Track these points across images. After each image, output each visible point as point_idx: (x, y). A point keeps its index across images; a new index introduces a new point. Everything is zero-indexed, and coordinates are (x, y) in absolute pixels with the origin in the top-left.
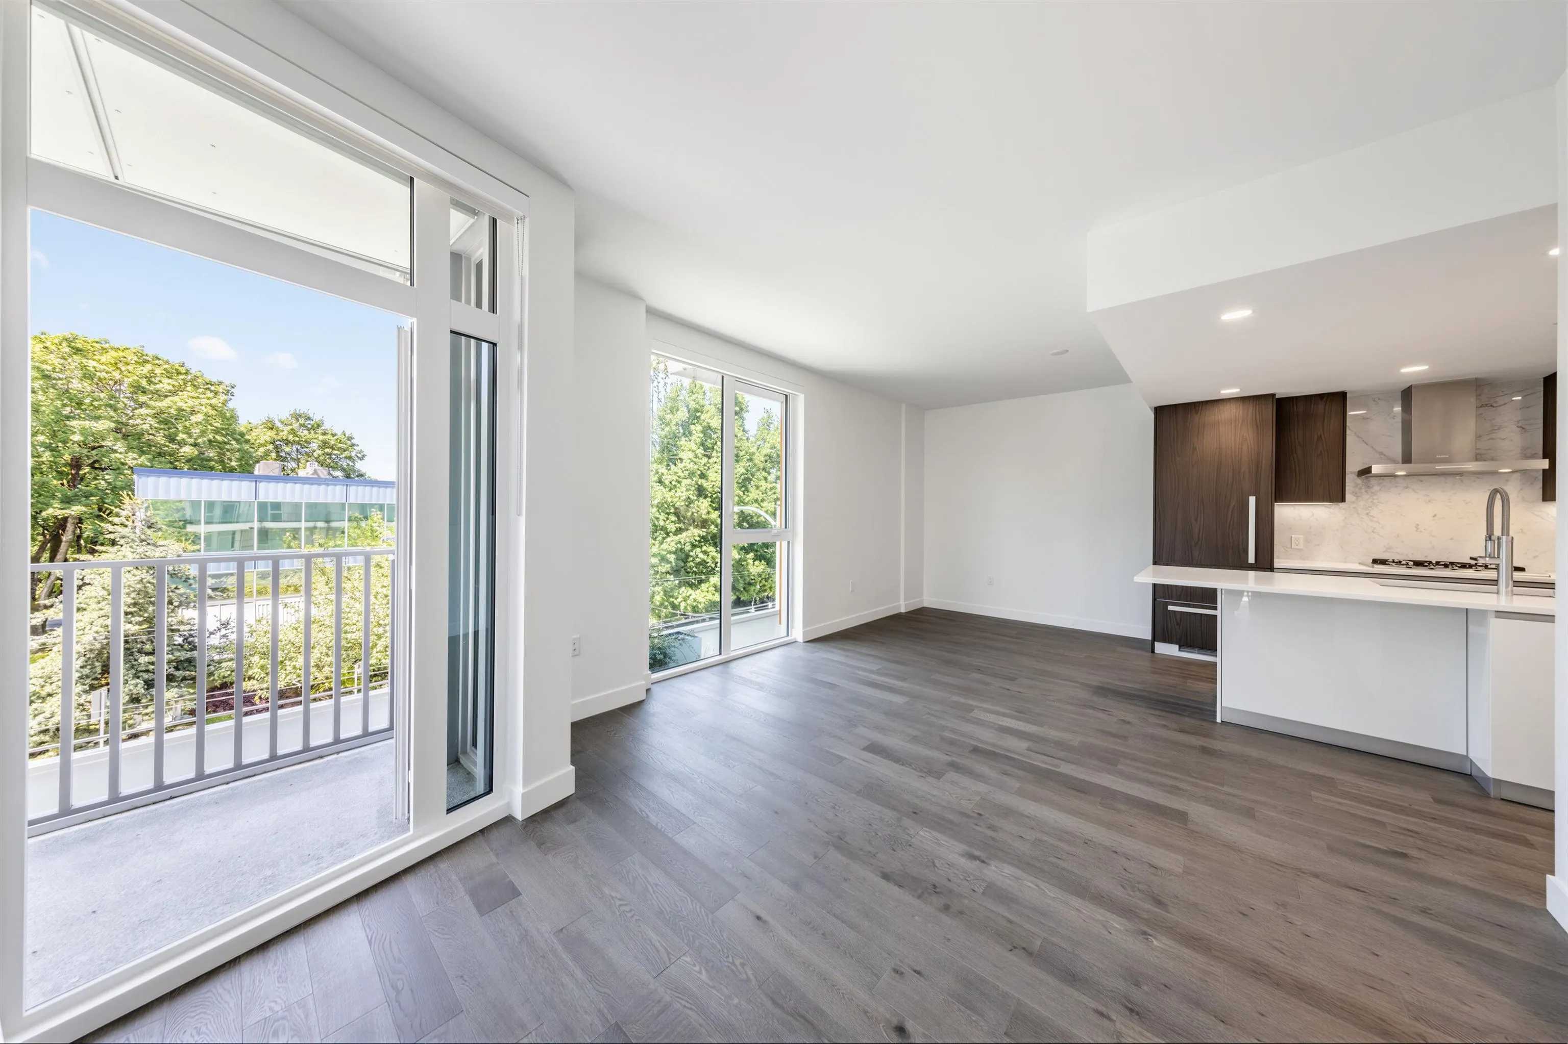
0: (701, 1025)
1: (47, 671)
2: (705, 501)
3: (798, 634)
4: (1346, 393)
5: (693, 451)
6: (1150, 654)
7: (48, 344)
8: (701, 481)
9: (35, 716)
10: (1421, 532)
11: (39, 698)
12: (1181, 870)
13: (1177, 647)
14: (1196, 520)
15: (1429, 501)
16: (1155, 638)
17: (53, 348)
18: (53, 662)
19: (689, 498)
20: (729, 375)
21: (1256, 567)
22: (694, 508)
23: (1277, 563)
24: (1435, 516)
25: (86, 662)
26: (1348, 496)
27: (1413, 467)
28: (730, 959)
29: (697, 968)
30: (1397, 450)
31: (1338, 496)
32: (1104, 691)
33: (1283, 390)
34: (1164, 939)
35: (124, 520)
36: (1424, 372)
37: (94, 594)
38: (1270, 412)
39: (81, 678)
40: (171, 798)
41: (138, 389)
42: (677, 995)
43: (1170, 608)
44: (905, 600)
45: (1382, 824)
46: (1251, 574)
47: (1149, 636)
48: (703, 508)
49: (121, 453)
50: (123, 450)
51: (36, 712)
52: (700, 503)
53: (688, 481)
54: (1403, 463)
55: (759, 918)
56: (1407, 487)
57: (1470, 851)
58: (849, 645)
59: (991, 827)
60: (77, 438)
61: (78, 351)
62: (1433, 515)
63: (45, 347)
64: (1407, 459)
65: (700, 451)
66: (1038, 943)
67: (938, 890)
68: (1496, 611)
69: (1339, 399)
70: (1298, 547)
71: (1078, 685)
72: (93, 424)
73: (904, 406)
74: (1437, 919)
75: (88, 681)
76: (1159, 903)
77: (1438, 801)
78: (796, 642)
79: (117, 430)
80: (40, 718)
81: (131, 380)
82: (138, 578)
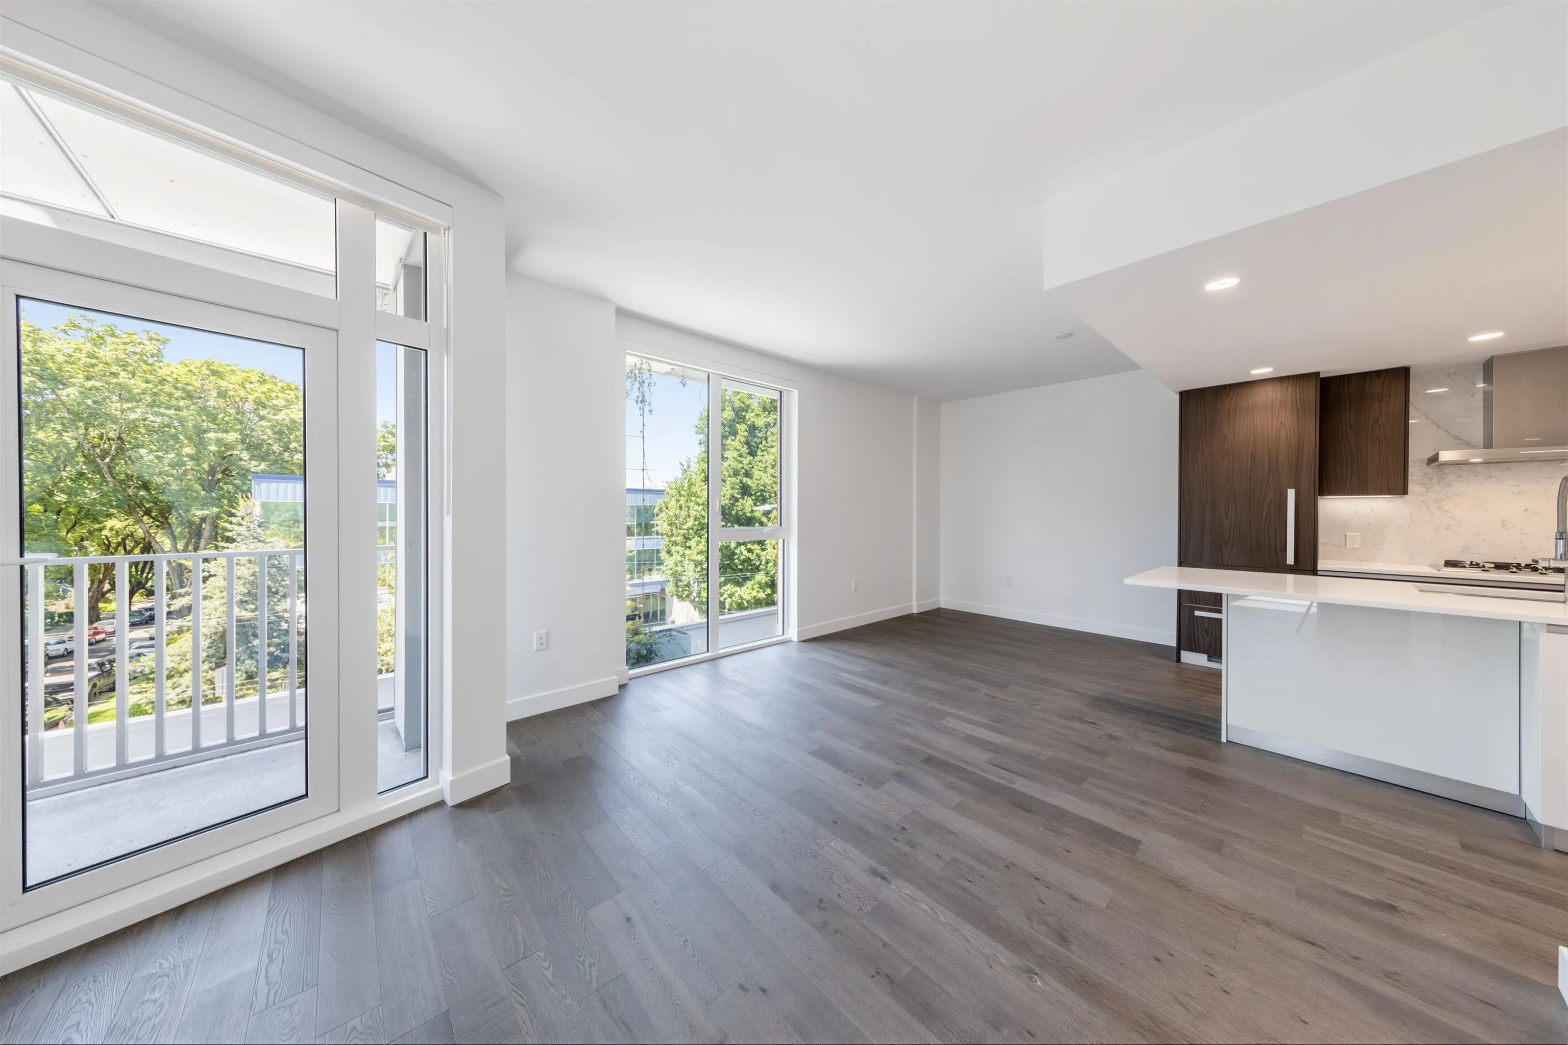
0: (524, 1023)
1: (184, 649)
2: (750, 499)
3: (793, 633)
4: (1409, 368)
5: (738, 450)
6: (1174, 664)
7: (192, 368)
8: (745, 480)
9: (174, 689)
10: (1508, 529)
11: (178, 672)
12: (1104, 905)
13: (1205, 656)
14: (1227, 517)
15: (1519, 492)
16: (1179, 648)
17: (195, 370)
18: (185, 643)
19: (734, 497)
20: (714, 373)
21: (1295, 570)
22: (738, 506)
23: (1322, 565)
24: (1526, 510)
25: (212, 643)
26: (1411, 487)
27: (1495, 453)
28: (581, 959)
29: (546, 965)
30: (1478, 434)
31: (1400, 488)
32: (1103, 703)
33: (1330, 367)
34: (1051, 981)
35: (239, 519)
36: (1500, 339)
37: (217, 584)
38: (1312, 393)
39: (208, 656)
40: (174, 767)
41: (260, 404)
42: (515, 989)
43: (1197, 613)
44: (918, 600)
45: (1380, 870)
46: (1290, 577)
47: (1173, 643)
48: (748, 506)
49: (245, 461)
50: (246, 458)
51: (175, 685)
52: (744, 502)
53: (733, 479)
54: (1484, 448)
55: (628, 919)
56: (1490, 477)
57: (1485, 910)
58: (843, 646)
59: (912, 844)
60: (213, 448)
61: (214, 373)
62: (1525, 508)
63: (190, 371)
64: (1488, 444)
65: (745, 450)
66: (905, 970)
67: (823, 905)
68: (1548, 624)
69: (1402, 374)
70: (1354, 547)
71: (1074, 695)
72: (225, 435)
73: (915, 399)
74: (1405, 988)
75: (214, 660)
76: (1063, 938)
77: (1464, 846)
78: (791, 641)
79: (243, 442)
80: (178, 690)
81: (254, 396)
82: (251, 571)
